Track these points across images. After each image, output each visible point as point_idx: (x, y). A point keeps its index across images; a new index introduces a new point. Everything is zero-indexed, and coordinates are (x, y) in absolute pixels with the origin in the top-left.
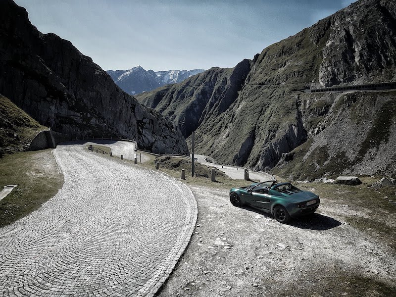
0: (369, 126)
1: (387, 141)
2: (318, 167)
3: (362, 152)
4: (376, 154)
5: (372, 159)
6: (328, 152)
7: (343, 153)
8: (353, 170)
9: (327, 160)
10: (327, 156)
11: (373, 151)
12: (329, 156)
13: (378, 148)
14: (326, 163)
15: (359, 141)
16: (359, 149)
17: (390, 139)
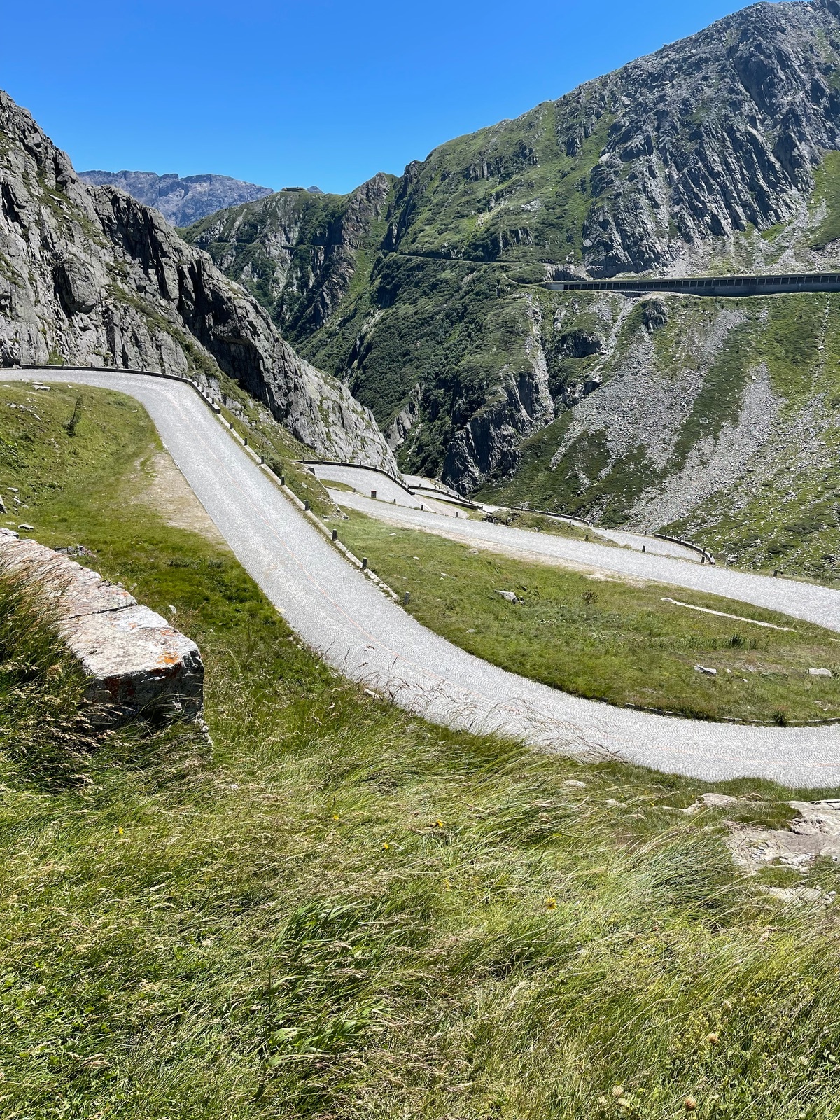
0: (696, 384)
1: (735, 420)
2: (587, 482)
3: (682, 449)
4: (713, 453)
5: (704, 464)
6: (609, 446)
7: (642, 449)
9: (605, 465)
10: (606, 455)
11: (706, 445)
12: (610, 457)
13: (716, 439)
14: (605, 472)
15: (678, 418)
16: (675, 439)
17: (743, 417)
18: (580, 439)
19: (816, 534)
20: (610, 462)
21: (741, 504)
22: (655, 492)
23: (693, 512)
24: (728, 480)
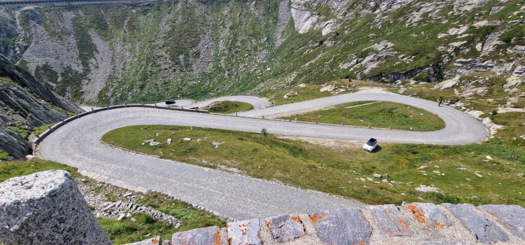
0: (73, 41)
1: (97, 51)
2: (54, 85)
3: (85, 64)
4: (97, 63)
5: (97, 67)
6: (54, 69)
7: (69, 67)
8: (89, 80)
9: (58, 77)
10: (55, 74)
11: (93, 61)
12: (57, 73)
13: (95, 58)
14: (60, 79)
15: (75, 54)
16: (80, 62)
17: (98, 49)
18: (37, 70)
19: (148, 80)
21: (120, 76)
22: (87, 81)
23: (106, 83)
24: (109, 71)
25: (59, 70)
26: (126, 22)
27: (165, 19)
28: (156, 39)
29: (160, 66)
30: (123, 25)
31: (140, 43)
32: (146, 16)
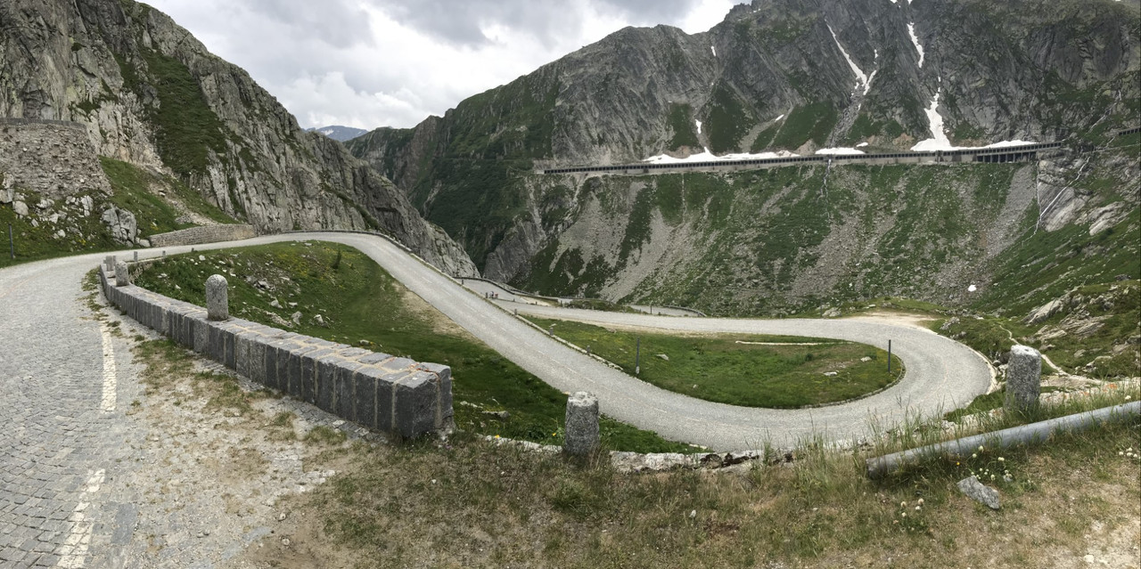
0: (625, 221)
1: (649, 240)
2: (572, 278)
3: (624, 255)
4: (640, 256)
5: (636, 263)
6: (583, 257)
7: (601, 258)
8: (617, 279)
9: (582, 268)
10: (581, 262)
11: (636, 252)
12: (584, 263)
13: (641, 249)
14: (581, 272)
15: (618, 241)
16: (619, 251)
17: (652, 237)
18: (564, 254)
19: (702, 294)
20: (585, 266)
21: (660, 283)
22: (612, 281)
23: (635, 290)
24: (651, 271)
25: (587, 258)
26: (709, 200)
27: (776, 197)
28: (747, 228)
29: (732, 274)
30: (703, 204)
31: (718, 232)
32: (747, 190)
